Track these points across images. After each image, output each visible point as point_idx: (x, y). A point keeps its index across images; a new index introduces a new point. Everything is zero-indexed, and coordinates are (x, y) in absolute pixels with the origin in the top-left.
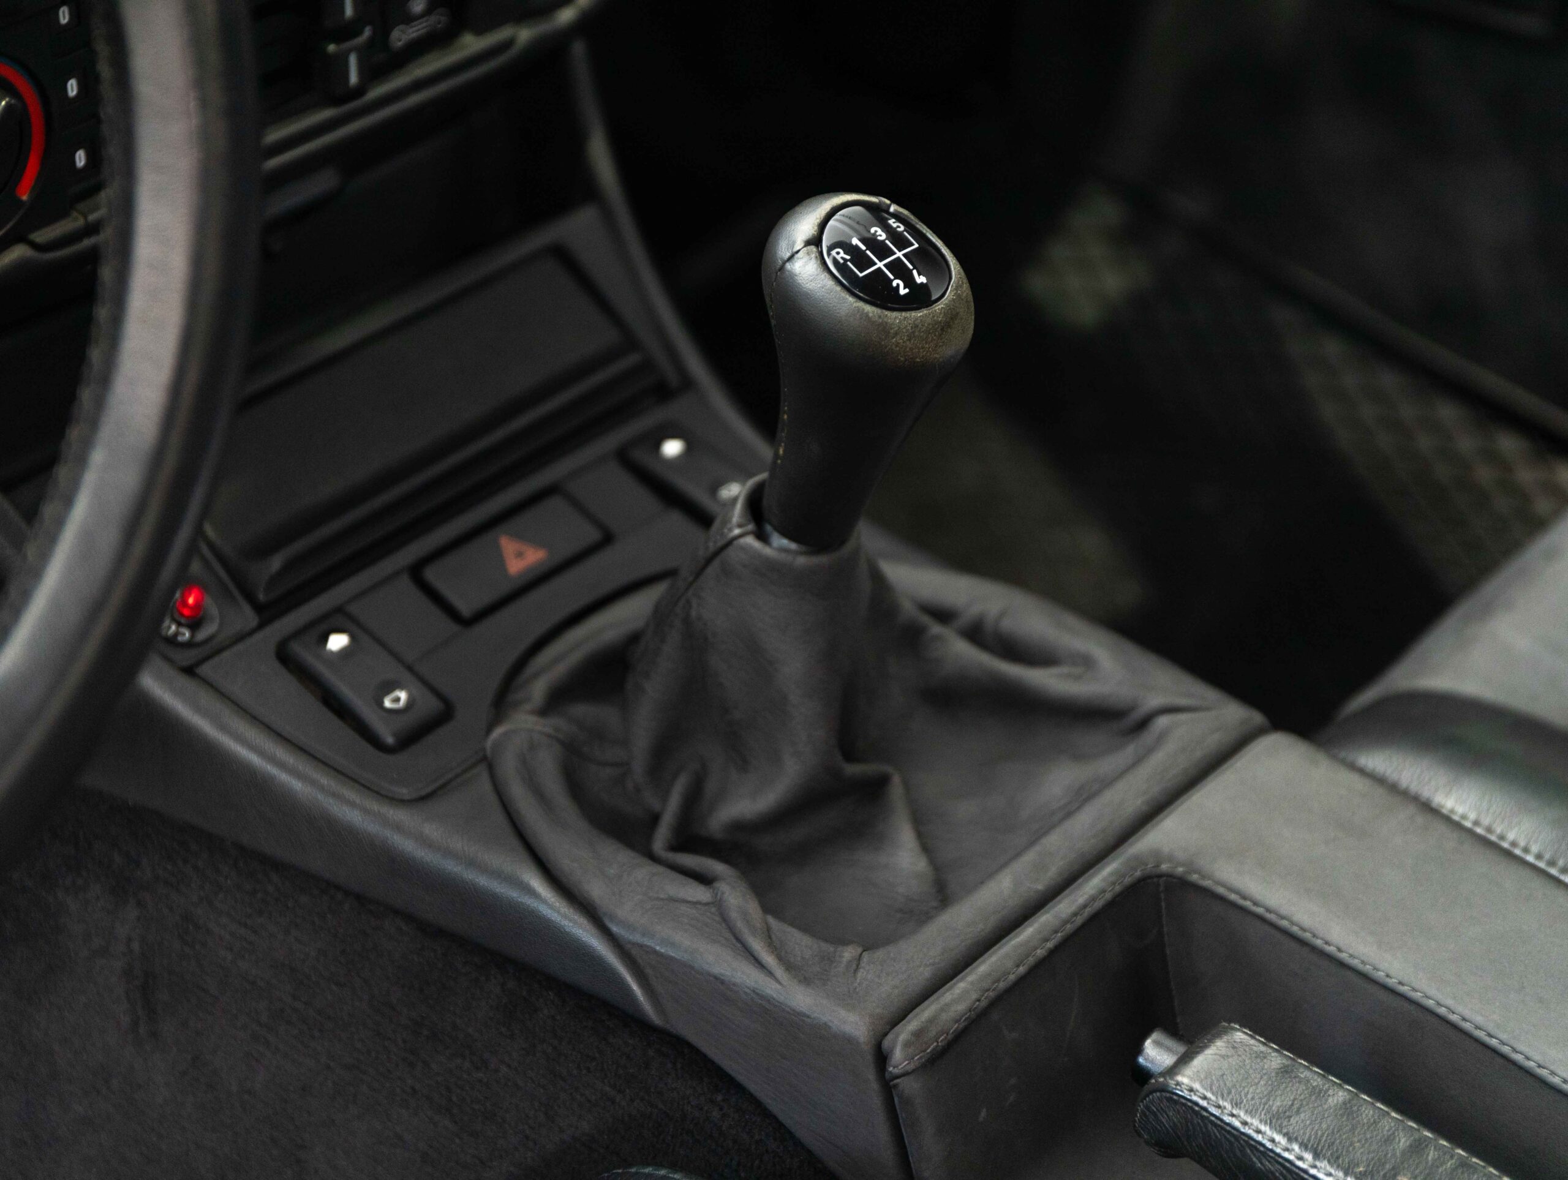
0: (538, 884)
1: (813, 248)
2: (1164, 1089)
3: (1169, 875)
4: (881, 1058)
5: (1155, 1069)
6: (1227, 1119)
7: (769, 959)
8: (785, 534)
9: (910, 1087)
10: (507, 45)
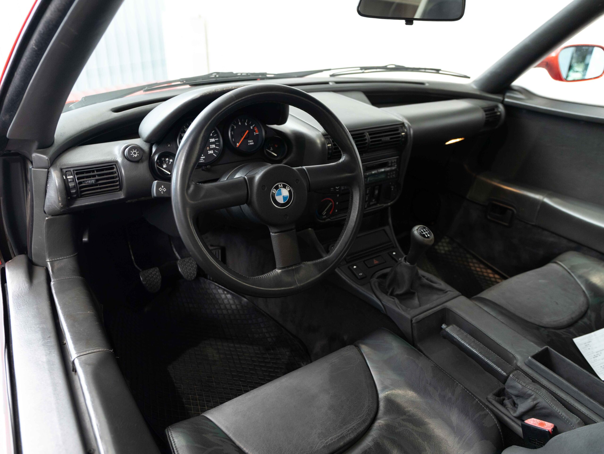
0: (374, 296)
1: (417, 230)
2: (444, 330)
3: (448, 308)
4: (412, 321)
5: (443, 328)
6: (452, 334)
7: (400, 308)
8: (409, 262)
9: (414, 325)
10: (383, 206)
